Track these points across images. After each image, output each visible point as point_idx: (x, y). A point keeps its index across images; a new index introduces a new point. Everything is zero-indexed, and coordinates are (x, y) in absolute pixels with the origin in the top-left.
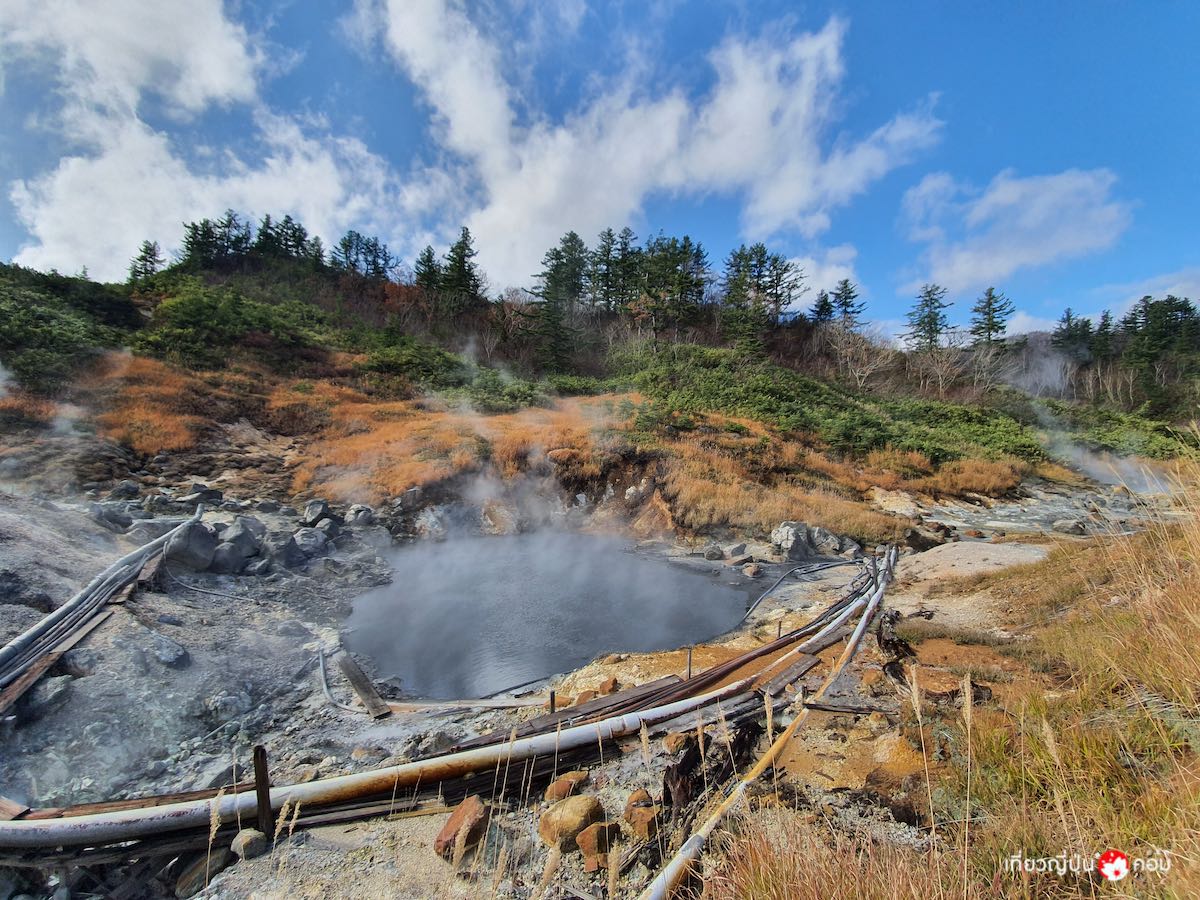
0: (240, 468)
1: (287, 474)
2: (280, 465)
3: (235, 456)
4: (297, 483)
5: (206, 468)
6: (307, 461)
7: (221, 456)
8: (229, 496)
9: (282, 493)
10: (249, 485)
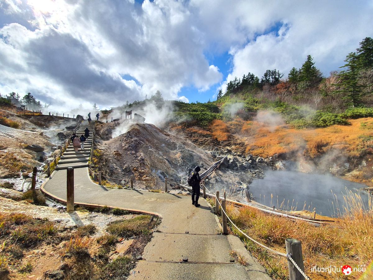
0: (236, 145)
1: (245, 147)
2: (244, 145)
3: (235, 142)
4: (247, 150)
5: (229, 145)
6: (250, 144)
7: (232, 142)
8: (233, 152)
9: (243, 152)
10: (237, 149)
